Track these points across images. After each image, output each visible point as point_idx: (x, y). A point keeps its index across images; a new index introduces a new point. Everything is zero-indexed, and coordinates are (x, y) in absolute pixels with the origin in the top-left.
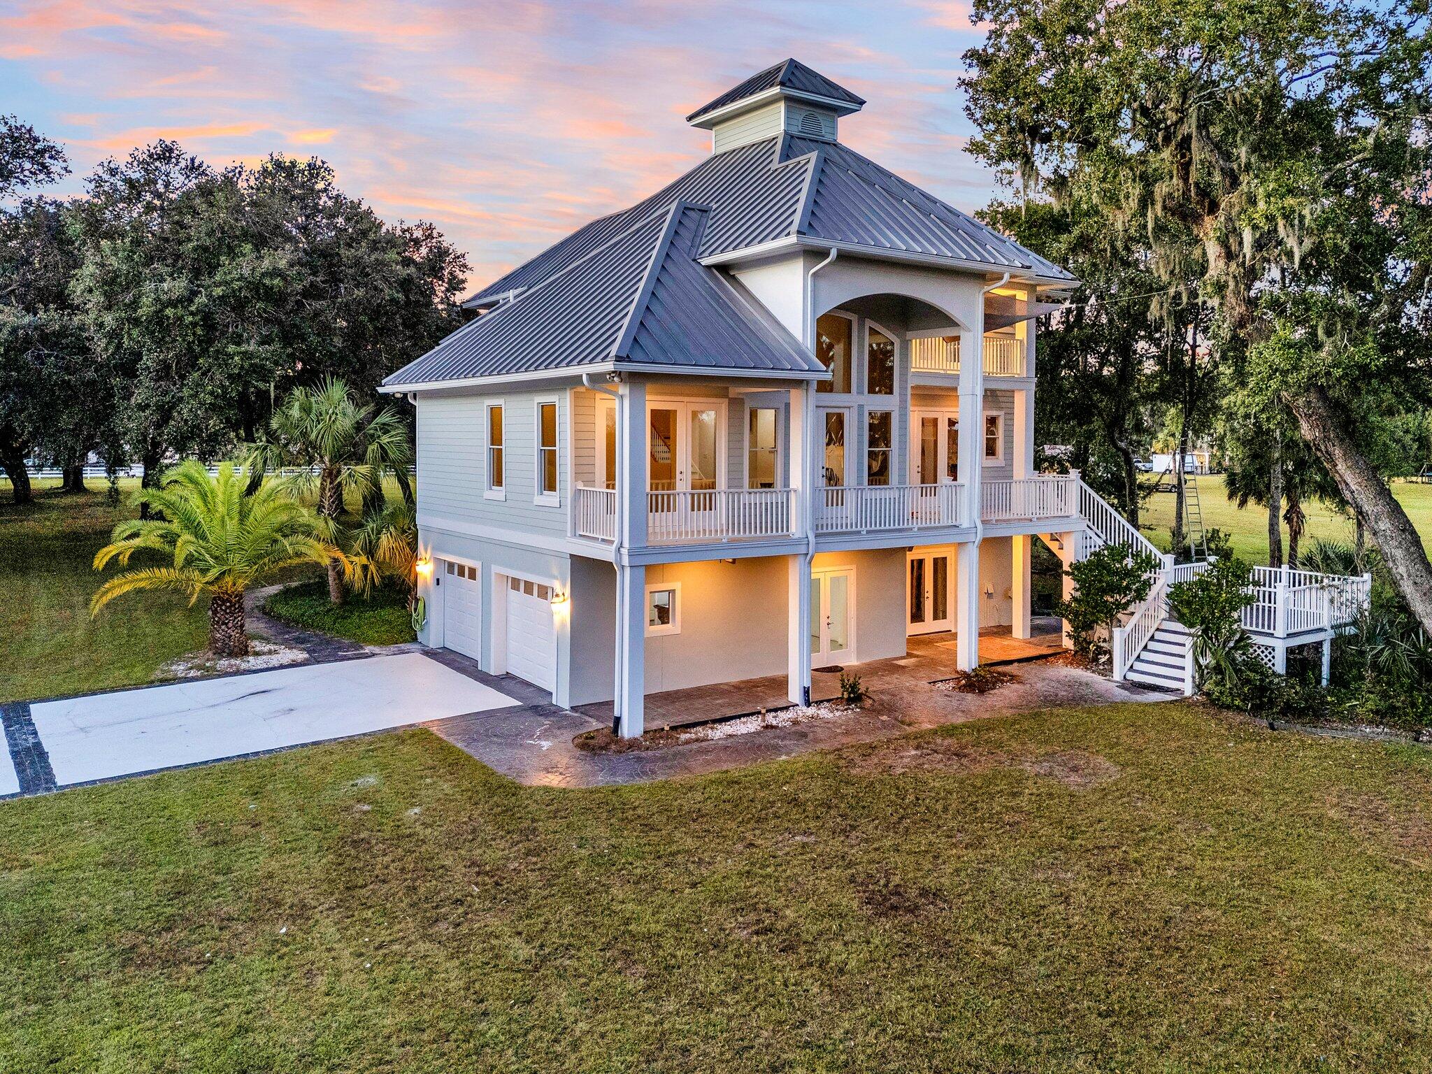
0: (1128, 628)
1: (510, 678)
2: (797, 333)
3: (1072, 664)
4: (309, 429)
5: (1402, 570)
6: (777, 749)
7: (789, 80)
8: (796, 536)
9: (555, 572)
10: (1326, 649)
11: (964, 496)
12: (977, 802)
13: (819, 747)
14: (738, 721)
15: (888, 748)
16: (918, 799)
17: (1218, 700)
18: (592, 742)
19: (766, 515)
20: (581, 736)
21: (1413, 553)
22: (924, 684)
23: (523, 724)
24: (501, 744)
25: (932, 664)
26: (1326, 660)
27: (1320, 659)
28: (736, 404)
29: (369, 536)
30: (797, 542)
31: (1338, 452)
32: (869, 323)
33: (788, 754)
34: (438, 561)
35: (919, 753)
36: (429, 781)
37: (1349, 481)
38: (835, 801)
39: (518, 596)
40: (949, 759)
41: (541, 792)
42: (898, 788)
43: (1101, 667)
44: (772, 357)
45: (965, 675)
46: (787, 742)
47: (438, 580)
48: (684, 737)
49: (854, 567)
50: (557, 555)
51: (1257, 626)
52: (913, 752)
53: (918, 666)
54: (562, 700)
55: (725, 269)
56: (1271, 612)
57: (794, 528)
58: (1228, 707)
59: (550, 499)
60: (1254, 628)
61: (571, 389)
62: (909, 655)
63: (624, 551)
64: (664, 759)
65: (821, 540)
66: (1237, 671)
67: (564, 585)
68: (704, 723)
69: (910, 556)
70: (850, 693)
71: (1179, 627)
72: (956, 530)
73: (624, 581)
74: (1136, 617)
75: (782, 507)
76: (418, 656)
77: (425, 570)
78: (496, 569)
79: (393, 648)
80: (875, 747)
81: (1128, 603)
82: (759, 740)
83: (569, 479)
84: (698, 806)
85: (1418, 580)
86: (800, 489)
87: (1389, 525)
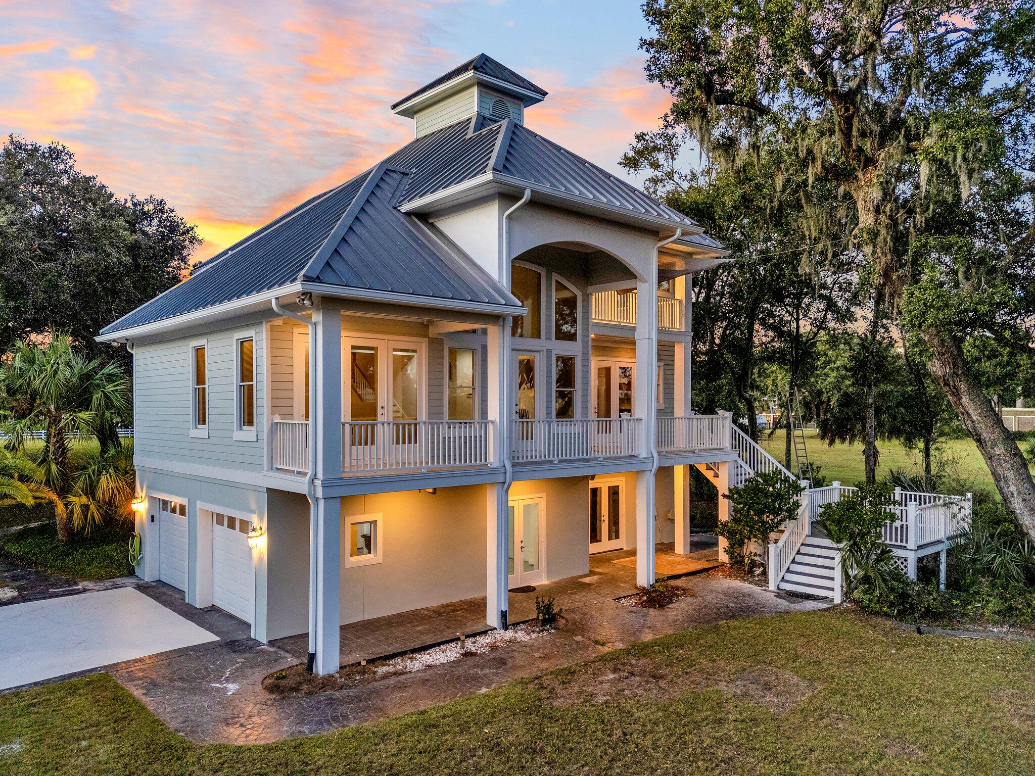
0: (780, 544)
1: (214, 610)
2: (493, 272)
3: (730, 576)
4: (32, 378)
5: (1013, 488)
6: (476, 681)
7: (481, 67)
8: (494, 466)
9: (253, 506)
10: (943, 557)
11: (642, 429)
12: (685, 733)
13: (519, 674)
14: (437, 649)
15: (586, 673)
16: (625, 734)
17: (868, 607)
18: (283, 682)
19: (465, 448)
20: (272, 675)
21: (1022, 474)
22: (609, 601)
23: (214, 663)
24: (184, 689)
25: (611, 581)
26: (943, 567)
27: (938, 566)
28: (436, 344)
29: (89, 476)
30: (495, 471)
31: (963, 387)
32: (555, 277)
33: (488, 686)
34: (152, 499)
35: (616, 676)
36: (84, 743)
37: (971, 412)
38: (540, 744)
39: (222, 530)
40: (647, 682)
41: (212, 753)
42: (603, 722)
43: (757, 579)
44: (471, 291)
45: (645, 591)
46: (486, 671)
47: (153, 517)
48: (382, 670)
49: (544, 495)
50: (256, 489)
51: (896, 541)
52: (611, 676)
53: (600, 584)
54: (260, 634)
55: (424, 216)
56: (904, 529)
57: (491, 458)
58: (877, 613)
59: (249, 434)
60: (893, 543)
61: (267, 322)
62: (592, 573)
63: (318, 483)
64: (358, 699)
65: (518, 469)
66: (884, 580)
67: (261, 519)
68: (402, 654)
69: (592, 484)
70: (544, 615)
71: (827, 542)
72: (635, 460)
73: (318, 514)
74: (786, 534)
75: (481, 441)
76: (130, 589)
77: (140, 507)
78: (199, 505)
79: (108, 583)
80: (574, 672)
81: (779, 523)
82: (460, 671)
83: (265, 413)
84: (389, 762)
85: (1027, 497)
86: (498, 420)
87: (1003, 450)
